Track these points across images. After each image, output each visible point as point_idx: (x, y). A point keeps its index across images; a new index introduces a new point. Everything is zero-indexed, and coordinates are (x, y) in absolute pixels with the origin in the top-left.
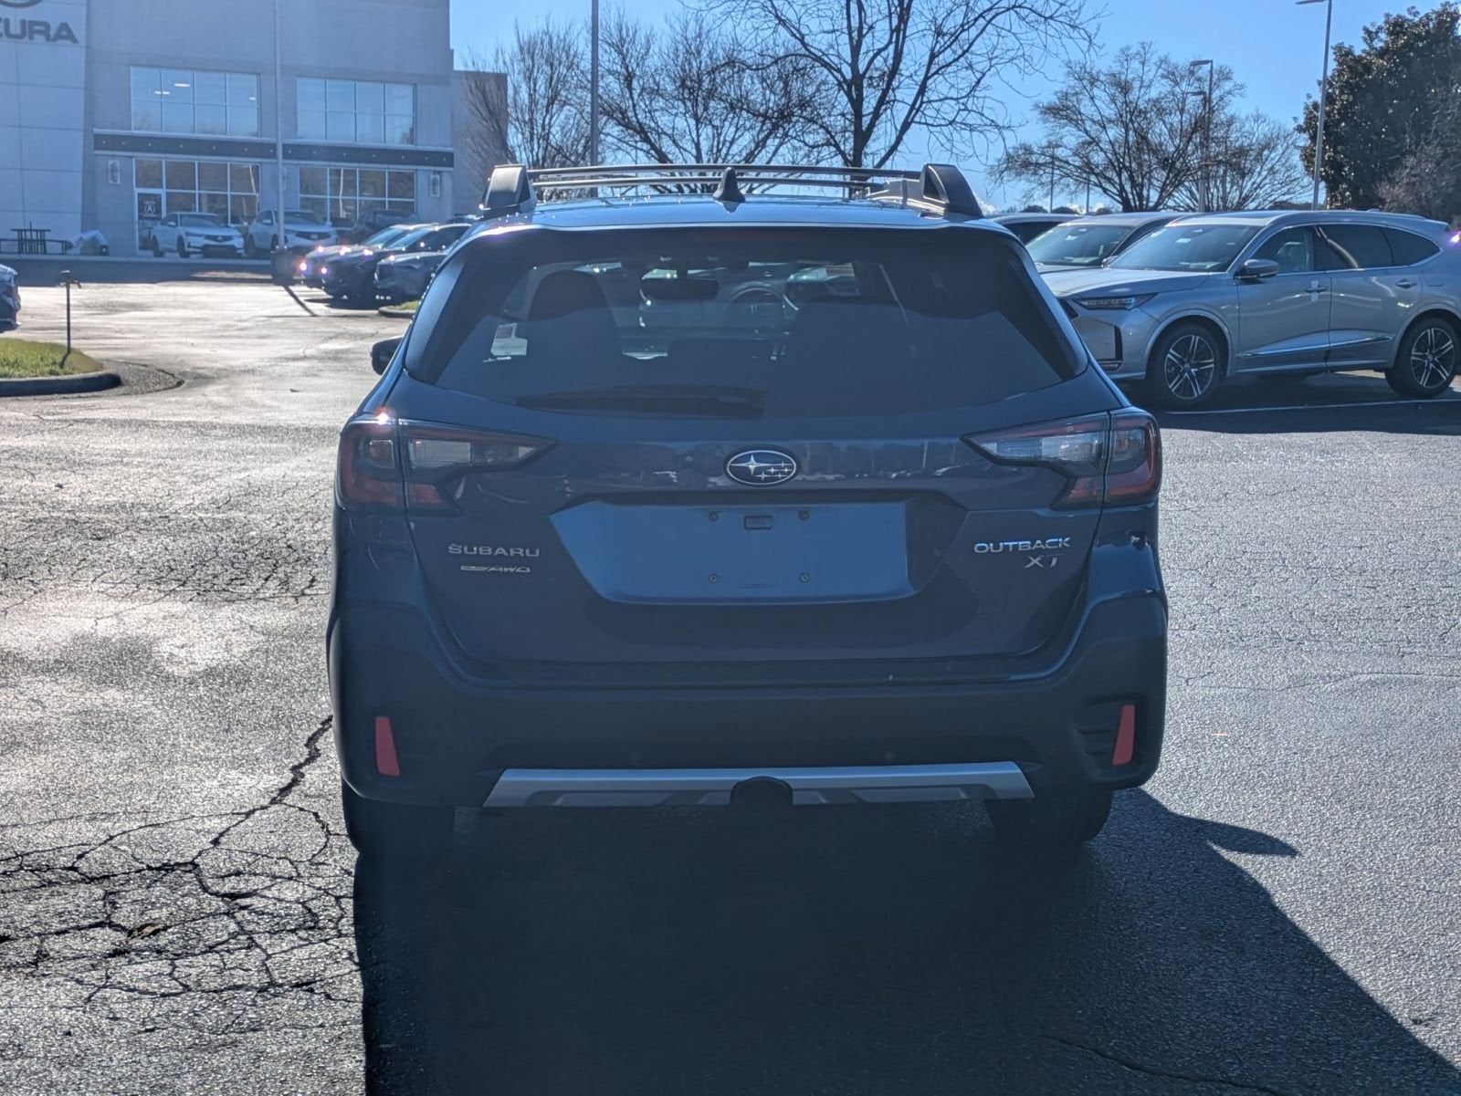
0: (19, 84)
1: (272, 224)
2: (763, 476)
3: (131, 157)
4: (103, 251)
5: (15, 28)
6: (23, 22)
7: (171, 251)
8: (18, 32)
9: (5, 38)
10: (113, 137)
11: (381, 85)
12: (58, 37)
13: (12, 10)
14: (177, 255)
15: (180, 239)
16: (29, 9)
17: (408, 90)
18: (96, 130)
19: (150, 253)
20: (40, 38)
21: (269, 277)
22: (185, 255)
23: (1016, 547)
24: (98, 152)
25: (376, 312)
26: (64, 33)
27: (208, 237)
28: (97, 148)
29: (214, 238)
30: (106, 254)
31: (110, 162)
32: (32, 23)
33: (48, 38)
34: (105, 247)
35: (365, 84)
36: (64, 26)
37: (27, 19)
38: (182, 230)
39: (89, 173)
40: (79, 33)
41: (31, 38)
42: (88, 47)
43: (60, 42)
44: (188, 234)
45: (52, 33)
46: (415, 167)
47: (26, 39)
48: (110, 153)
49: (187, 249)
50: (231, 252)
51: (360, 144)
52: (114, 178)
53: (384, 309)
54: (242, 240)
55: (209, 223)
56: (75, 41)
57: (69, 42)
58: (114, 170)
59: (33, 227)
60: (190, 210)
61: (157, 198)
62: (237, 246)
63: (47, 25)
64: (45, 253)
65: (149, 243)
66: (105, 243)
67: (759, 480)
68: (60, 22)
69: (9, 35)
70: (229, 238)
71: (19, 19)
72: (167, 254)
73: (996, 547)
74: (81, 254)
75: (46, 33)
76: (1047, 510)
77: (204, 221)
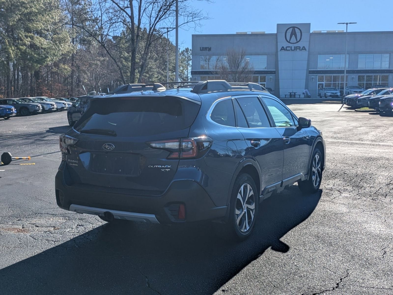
0: (293, 61)
1: (348, 89)
2: (109, 148)
3: (317, 75)
4: (309, 97)
5: (293, 48)
6: (295, 47)
7: (323, 96)
8: (294, 49)
9: (291, 51)
10: (313, 71)
11: (381, 54)
12: (302, 49)
13: (292, 44)
14: (324, 97)
15: (325, 93)
16: (297, 44)
17: (389, 54)
18: (309, 70)
19: (319, 97)
20: (298, 50)
21: (341, 102)
22: (326, 97)
23: (158, 167)
24: (309, 75)
25: (354, 110)
26: (304, 48)
27: (331, 93)
28: (309, 74)
29: (333, 93)
30: (310, 97)
31: (312, 77)
32: (297, 47)
33: (300, 50)
34: (310, 96)
35: (377, 54)
36: (304, 47)
37: (296, 46)
38: (326, 92)
39: (307, 79)
40: (307, 48)
41: (296, 50)
42: (309, 51)
43: (302, 51)
44: (327, 92)
45: (301, 49)
46: (389, 74)
47: (295, 50)
48: (312, 74)
49: (326, 96)
50: (337, 96)
51: (374, 69)
52: (313, 80)
53: (356, 110)
54: (340, 93)
55: (333, 90)
56: (306, 50)
57: (305, 50)
58: (313, 78)
59: (293, 92)
60: (330, 87)
61: (323, 84)
62: (338, 95)
63: (300, 47)
64: (295, 97)
65: (320, 95)
66: (310, 95)
67: (108, 149)
68: (303, 46)
69: (292, 50)
70: (337, 93)
71: (294, 46)
72: (323, 97)
73: (153, 167)
74: (304, 98)
75: (300, 49)
76: (165, 159)
77: (332, 89)
